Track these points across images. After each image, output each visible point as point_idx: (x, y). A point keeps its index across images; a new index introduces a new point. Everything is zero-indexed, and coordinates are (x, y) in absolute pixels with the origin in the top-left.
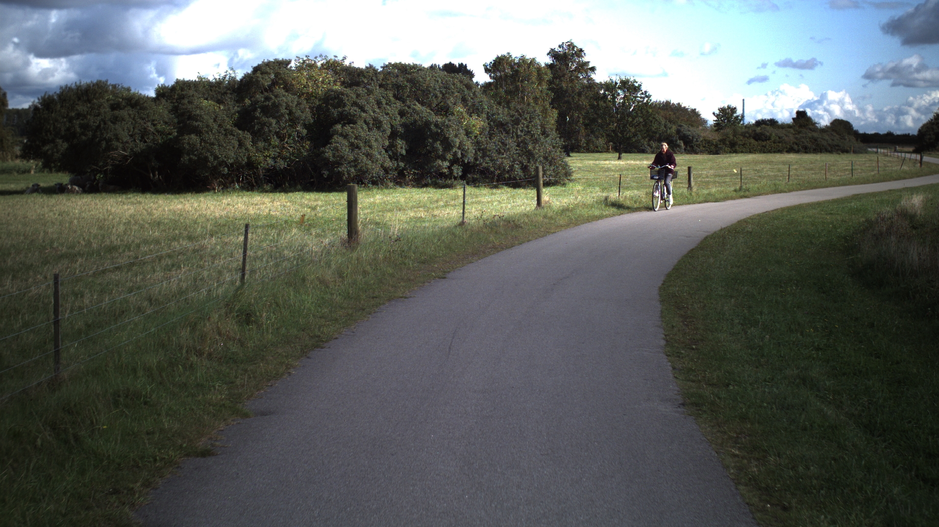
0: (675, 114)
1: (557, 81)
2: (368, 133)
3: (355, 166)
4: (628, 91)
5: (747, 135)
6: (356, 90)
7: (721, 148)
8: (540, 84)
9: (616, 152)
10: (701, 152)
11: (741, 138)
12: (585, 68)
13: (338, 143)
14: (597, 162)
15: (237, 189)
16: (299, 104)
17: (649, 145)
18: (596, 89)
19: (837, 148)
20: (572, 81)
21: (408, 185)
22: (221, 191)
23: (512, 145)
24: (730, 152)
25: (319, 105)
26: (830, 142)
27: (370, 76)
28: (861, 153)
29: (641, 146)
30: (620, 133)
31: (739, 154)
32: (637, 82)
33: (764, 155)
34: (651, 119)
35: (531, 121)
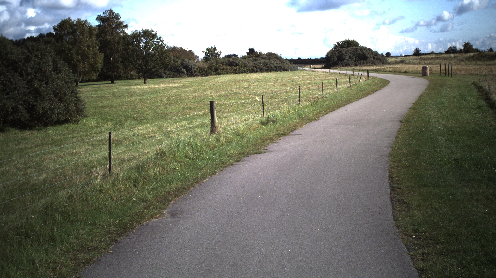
0: (179, 53)
1: (103, 35)
4: (148, 38)
5: (225, 63)
7: (209, 72)
8: (90, 37)
9: (143, 79)
10: (197, 75)
11: (221, 66)
12: (120, 25)
17: (165, 73)
19: (280, 68)
20: (113, 35)
24: (215, 74)
26: (275, 65)
28: (295, 70)
29: (160, 74)
30: (144, 66)
31: (221, 76)
32: (154, 32)
33: (237, 75)
34: (164, 55)
35: (43, 58)
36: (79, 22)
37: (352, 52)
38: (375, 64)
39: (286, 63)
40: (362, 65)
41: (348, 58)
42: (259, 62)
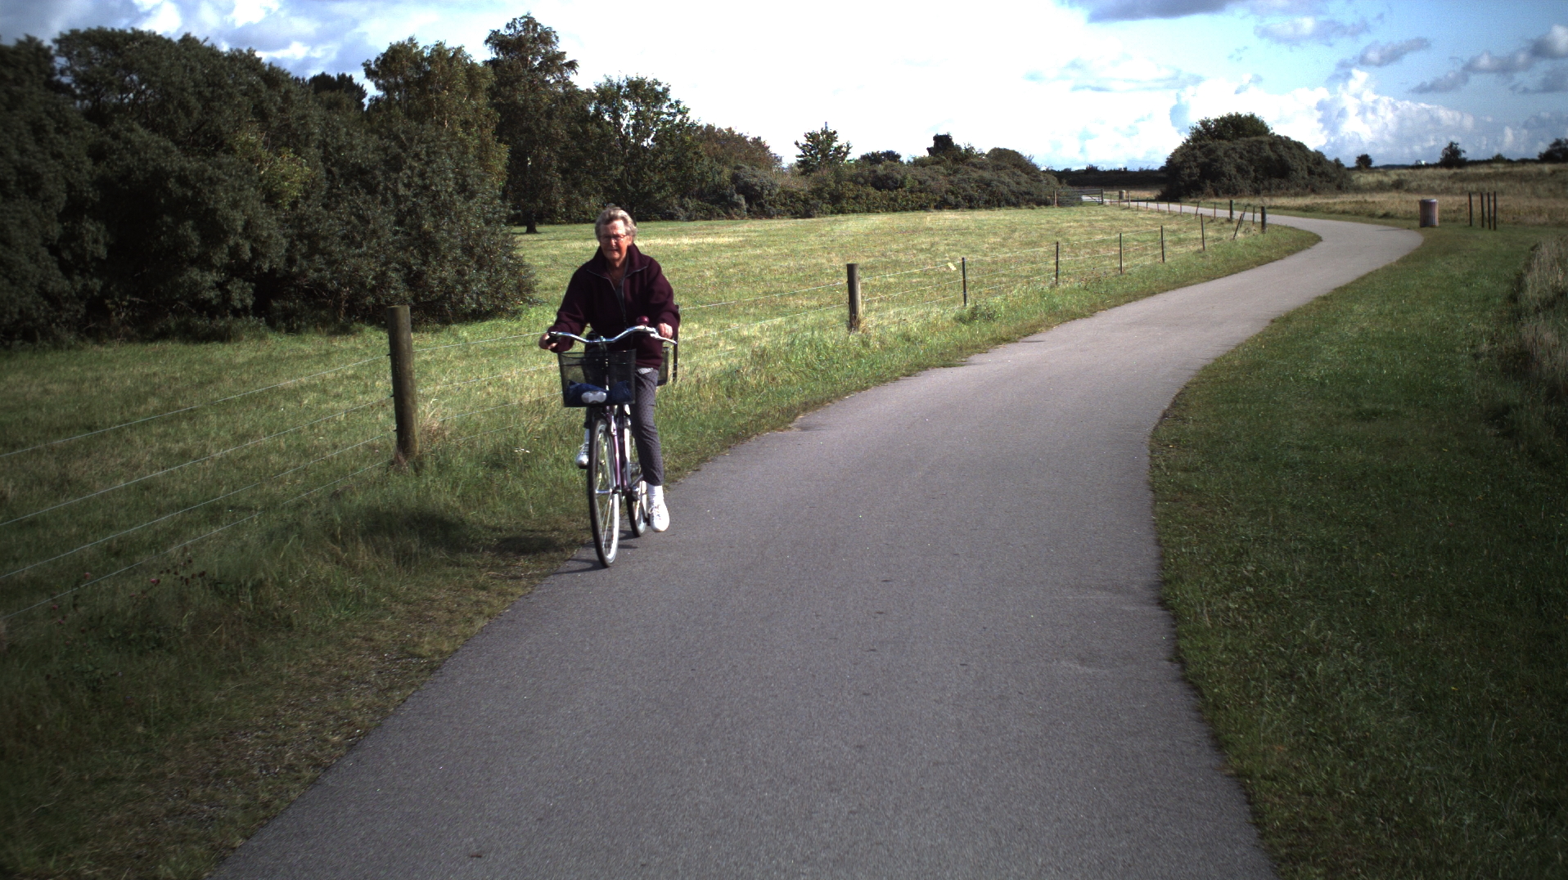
0: (723, 147)
1: (506, 91)
4: (643, 101)
5: (861, 180)
7: (815, 206)
8: (473, 95)
10: (778, 214)
11: (851, 187)
12: (556, 63)
17: (682, 206)
18: (580, 103)
19: (1027, 197)
20: (534, 89)
21: (117, 336)
23: (383, 221)
24: (832, 213)
26: (1014, 186)
27: (23, 63)
28: (1073, 205)
29: (668, 208)
30: (631, 185)
31: (850, 216)
32: (660, 84)
33: (896, 215)
34: (690, 154)
35: (431, 162)
36: (439, 50)
37: (1245, 153)
38: (1313, 191)
39: (1044, 182)
40: (1273, 192)
41: (1234, 172)
42: (966, 176)
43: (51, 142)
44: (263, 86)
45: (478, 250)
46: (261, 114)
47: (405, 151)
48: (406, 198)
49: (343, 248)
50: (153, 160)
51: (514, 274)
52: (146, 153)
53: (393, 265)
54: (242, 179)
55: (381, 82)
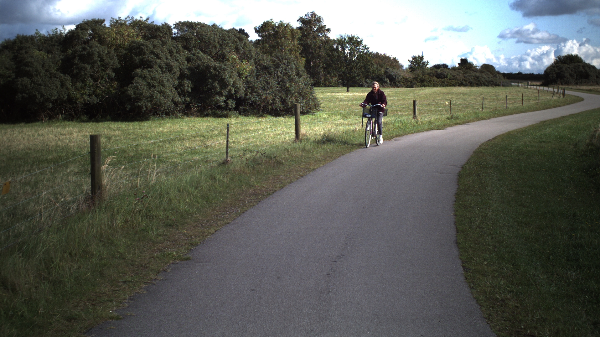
0: (382, 61)
1: (305, 39)
2: (162, 75)
3: (151, 101)
4: (353, 44)
5: (432, 75)
6: (153, 42)
7: (414, 84)
8: (293, 40)
9: (345, 86)
10: (401, 86)
11: (428, 77)
12: (322, 29)
13: (138, 83)
14: (333, 94)
15: (60, 119)
16: (109, 53)
17: (366, 82)
18: (331, 44)
19: (491, 83)
20: (314, 38)
21: (193, 115)
22: (48, 122)
23: (274, 83)
24: (421, 86)
25: (125, 54)
26: (487, 79)
27: (164, 31)
28: (508, 86)
29: (361, 83)
30: (348, 74)
31: (427, 88)
32: (359, 38)
34: (369, 64)
35: (288, 65)
36: (281, 24)
37: (573, 69)
39: (498, 77)
41: (568, 76)
42: (470, 75)
43: (175, 56)
44: (238, 41)
45: (303, 94)
46: (237, 49)
47: (280, 62)
48: (281, 77)
49: (262, 91)
50: (206, 62)
51: (313, 101)
52: (204, 60)
53: (277, 97)
54: (232, 69)
55: (260, 34)
